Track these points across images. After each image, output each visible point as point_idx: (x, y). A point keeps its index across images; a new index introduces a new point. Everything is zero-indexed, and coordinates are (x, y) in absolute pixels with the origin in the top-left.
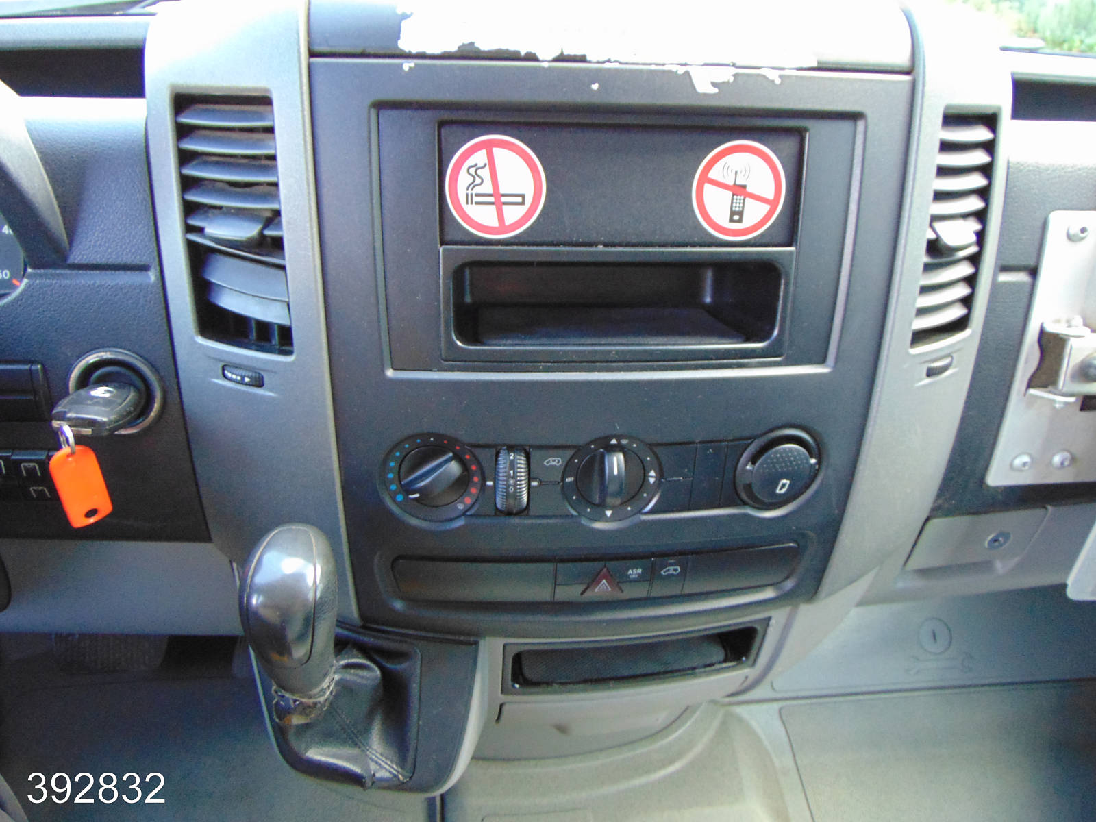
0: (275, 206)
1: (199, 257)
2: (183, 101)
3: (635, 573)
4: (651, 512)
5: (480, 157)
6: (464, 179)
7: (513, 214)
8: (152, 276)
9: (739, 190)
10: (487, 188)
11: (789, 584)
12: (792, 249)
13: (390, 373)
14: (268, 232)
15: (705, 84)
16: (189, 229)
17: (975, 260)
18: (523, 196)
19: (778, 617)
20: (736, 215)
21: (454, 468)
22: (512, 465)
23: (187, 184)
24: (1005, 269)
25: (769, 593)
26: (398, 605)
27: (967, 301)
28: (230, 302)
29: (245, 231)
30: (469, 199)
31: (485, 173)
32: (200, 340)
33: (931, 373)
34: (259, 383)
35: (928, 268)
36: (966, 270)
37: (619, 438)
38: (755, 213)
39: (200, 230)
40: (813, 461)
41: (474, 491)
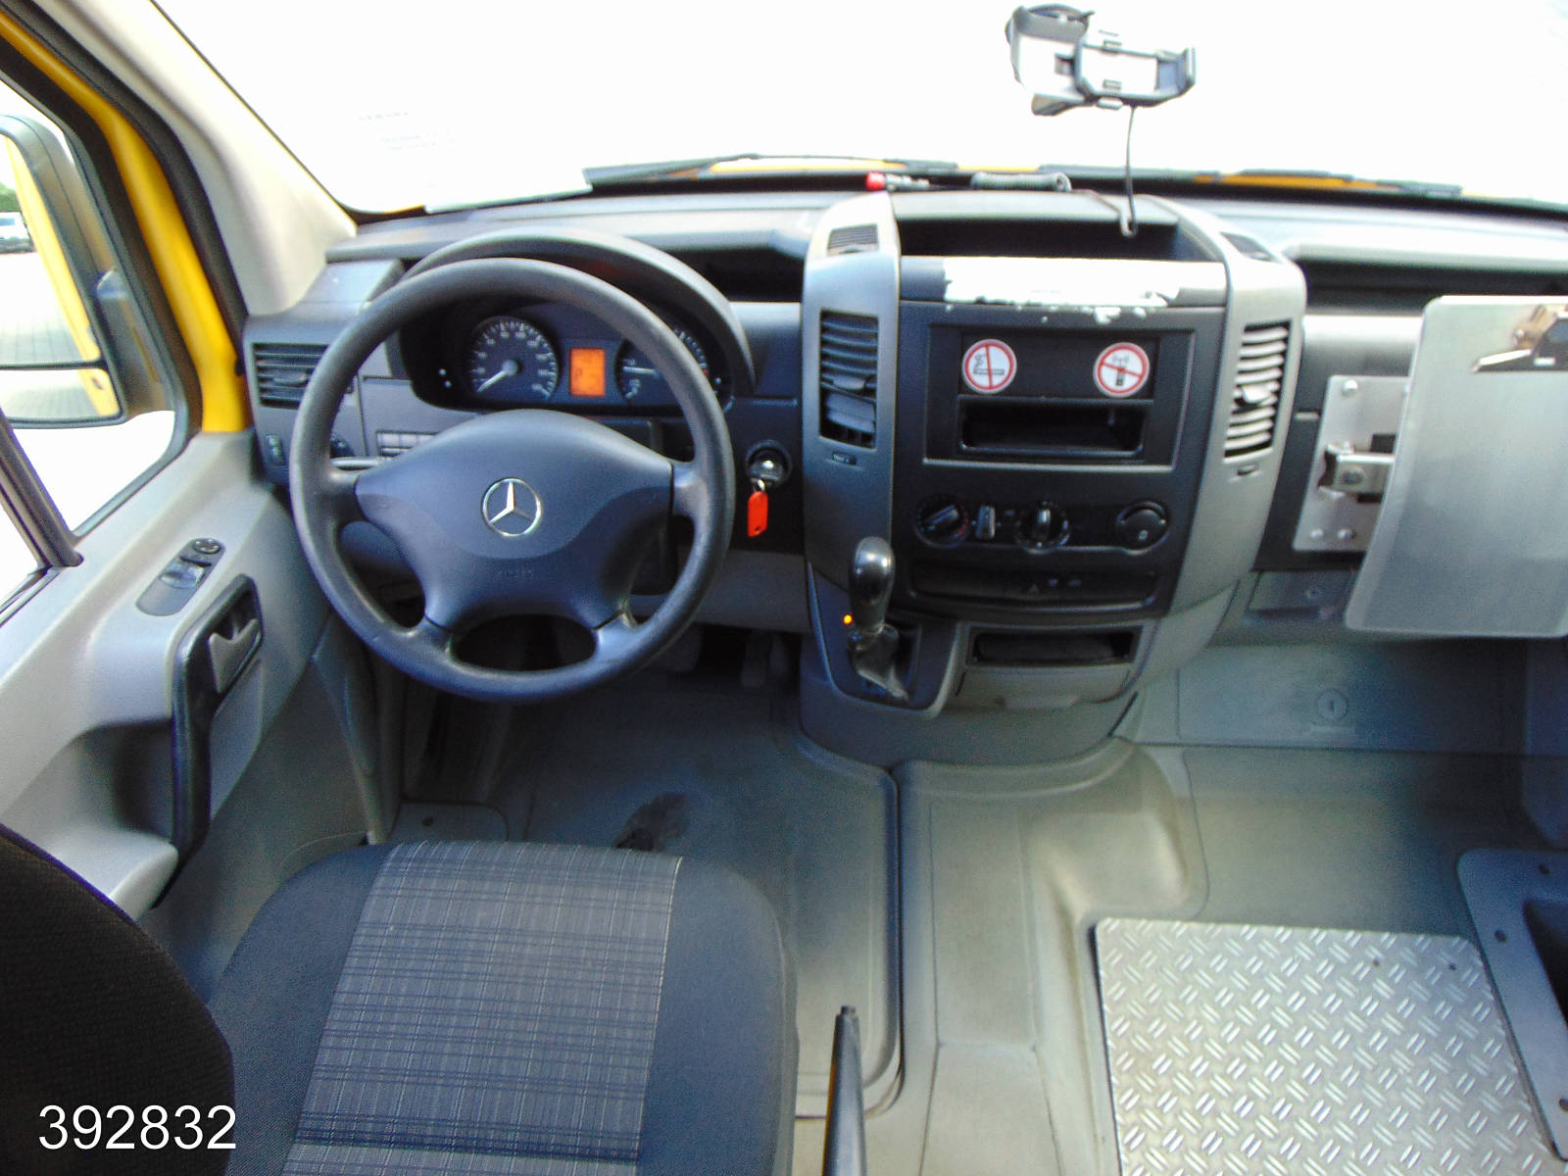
0: (873, 372)
1: (824, 394)
2: (826, 315)
3: (1054, 582)
4: (1064, 545)
5: (982, 351)
6: (972, 362)
7: (997, 380)
8: (795, 402)
9: (1121, 370)
10: (984, 366)
11: (1150, 600)
12: (1150, 401)
13: (926, 461)
14: (868, 385)
15: (1103, 317)
16: (822, 379)
17: (1275, 406)
18: (1003, 370)
19: (1147, 625)
20: (1119, 382)
21: (954, 513)
22: (988, 513)
23: (824, 356)
24: (1302, 410)
25: (1137, 605)
26: (913, 594)
27: (1271, 431)
28: (838, 418)
29: (858, 385)
30: (975, 372)
31: (985, 359)
32: (822, 439)
33: (1240, 473)
34: (853, 462)
35: (1235, 413)
36: (1269, 412)
37: (1048, 501)
38: (1130, 383)
39: (831, 382)
40: (1163, 522)
41: (964, 527)
